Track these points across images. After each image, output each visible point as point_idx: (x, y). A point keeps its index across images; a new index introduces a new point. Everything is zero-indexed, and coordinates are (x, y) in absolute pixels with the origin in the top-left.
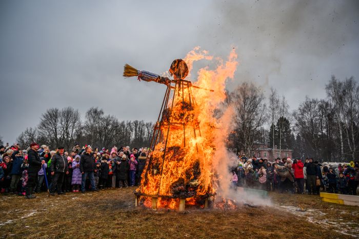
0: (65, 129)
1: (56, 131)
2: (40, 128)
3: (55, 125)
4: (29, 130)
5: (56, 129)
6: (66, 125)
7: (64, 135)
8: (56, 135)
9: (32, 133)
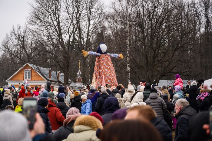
0: (75, 22)
1: (59, 26)
2: (32, 23)
3: (56, 14)
4: (16, 30)
5: (59, 23)
6: (77, 14)
7: (73, 33)
8: (60, 35)
9: (22, 34)
